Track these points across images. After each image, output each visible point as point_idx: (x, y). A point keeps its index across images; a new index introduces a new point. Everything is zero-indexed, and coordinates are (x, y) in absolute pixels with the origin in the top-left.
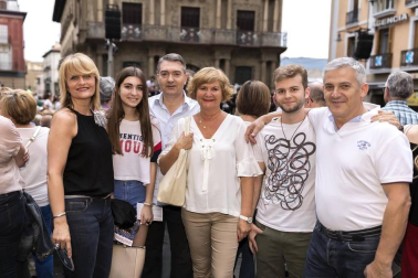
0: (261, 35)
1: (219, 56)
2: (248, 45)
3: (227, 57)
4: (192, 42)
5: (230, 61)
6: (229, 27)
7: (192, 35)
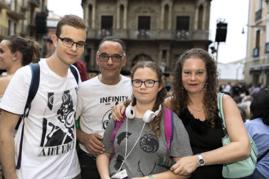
0: (193, 33)
1: (162, 48)
2: (183, 39)
3: (168, 48)
4: (142, 39)
5: (171, 51)
6: (169, 27)
7: (143, 34)
